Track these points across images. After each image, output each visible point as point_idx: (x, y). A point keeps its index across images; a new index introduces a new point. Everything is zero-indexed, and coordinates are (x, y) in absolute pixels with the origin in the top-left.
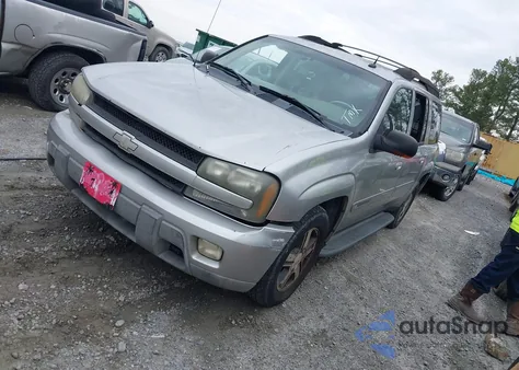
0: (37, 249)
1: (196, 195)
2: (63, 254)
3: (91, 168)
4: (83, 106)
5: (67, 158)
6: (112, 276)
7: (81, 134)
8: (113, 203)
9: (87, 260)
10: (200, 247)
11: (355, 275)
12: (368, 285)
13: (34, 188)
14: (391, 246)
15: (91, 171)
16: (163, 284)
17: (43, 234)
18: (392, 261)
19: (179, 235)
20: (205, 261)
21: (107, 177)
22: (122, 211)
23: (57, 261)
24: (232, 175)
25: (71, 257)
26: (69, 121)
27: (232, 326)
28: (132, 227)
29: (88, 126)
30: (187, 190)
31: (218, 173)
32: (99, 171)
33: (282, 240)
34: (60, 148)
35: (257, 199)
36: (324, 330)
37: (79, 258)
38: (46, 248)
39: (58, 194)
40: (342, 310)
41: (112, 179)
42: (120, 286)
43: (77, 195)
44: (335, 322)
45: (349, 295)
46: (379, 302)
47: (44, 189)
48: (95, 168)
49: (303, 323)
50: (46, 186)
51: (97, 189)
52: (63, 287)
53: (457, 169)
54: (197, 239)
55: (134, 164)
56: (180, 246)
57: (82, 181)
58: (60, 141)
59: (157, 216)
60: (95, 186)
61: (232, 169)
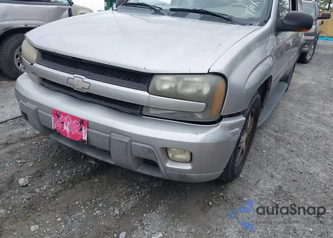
0: (37, 190)
1: (152, 112)
2: (59, 188)
3: (57, 114)
4: (35, 65)
5: (36, 111)
6: (103, 194)
7: (42, 89)
8: (85, 138)
9: (79, 186)
10: (170, 155)
11: (279, 134)
12: (291, 140)
13: (23, 139)
14: (291, 105)
15: (58, 116)
16: (144, 188)
17: (39, 175)
18: (297, 115)
19: (150, 151)
20: (178, 166)
21: (74, 118)
22: (94, 142)
23: (56, 195)
24: (180, 84)
25: (66, 188)
26: (30, 81)
27: (211, 206)
28: (108, 153)
29: (44, 80)
30: (144, 109)
31: (166, 87)
32: (65, 115)
33: (237, 129)
34: (28, 104)
35: (209, 100)
36: (280, 187)
37: (72, 187)
38: (44, 187)
39: (43, 139)
40: (283, 165)
41: (77, 119)
42: (112, 201)
43: (54, 138)
44: (284, 177)
45: (282, 151)
46: (305, 150)
47: (31, 138)
48: (61, 113)
49: (261, 185)
50: (32, 135)
51: (68, 131)
52: (67, 217)
53: (312, 38)
54: (166, 150)
55: (92, 100)
56: (154, 159)
57: (54, 127)
58: (26, 99)
59: (127, 140)
60: (66, 128)
61: (178, 80)
